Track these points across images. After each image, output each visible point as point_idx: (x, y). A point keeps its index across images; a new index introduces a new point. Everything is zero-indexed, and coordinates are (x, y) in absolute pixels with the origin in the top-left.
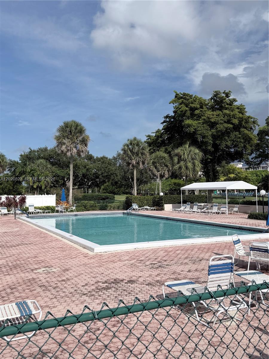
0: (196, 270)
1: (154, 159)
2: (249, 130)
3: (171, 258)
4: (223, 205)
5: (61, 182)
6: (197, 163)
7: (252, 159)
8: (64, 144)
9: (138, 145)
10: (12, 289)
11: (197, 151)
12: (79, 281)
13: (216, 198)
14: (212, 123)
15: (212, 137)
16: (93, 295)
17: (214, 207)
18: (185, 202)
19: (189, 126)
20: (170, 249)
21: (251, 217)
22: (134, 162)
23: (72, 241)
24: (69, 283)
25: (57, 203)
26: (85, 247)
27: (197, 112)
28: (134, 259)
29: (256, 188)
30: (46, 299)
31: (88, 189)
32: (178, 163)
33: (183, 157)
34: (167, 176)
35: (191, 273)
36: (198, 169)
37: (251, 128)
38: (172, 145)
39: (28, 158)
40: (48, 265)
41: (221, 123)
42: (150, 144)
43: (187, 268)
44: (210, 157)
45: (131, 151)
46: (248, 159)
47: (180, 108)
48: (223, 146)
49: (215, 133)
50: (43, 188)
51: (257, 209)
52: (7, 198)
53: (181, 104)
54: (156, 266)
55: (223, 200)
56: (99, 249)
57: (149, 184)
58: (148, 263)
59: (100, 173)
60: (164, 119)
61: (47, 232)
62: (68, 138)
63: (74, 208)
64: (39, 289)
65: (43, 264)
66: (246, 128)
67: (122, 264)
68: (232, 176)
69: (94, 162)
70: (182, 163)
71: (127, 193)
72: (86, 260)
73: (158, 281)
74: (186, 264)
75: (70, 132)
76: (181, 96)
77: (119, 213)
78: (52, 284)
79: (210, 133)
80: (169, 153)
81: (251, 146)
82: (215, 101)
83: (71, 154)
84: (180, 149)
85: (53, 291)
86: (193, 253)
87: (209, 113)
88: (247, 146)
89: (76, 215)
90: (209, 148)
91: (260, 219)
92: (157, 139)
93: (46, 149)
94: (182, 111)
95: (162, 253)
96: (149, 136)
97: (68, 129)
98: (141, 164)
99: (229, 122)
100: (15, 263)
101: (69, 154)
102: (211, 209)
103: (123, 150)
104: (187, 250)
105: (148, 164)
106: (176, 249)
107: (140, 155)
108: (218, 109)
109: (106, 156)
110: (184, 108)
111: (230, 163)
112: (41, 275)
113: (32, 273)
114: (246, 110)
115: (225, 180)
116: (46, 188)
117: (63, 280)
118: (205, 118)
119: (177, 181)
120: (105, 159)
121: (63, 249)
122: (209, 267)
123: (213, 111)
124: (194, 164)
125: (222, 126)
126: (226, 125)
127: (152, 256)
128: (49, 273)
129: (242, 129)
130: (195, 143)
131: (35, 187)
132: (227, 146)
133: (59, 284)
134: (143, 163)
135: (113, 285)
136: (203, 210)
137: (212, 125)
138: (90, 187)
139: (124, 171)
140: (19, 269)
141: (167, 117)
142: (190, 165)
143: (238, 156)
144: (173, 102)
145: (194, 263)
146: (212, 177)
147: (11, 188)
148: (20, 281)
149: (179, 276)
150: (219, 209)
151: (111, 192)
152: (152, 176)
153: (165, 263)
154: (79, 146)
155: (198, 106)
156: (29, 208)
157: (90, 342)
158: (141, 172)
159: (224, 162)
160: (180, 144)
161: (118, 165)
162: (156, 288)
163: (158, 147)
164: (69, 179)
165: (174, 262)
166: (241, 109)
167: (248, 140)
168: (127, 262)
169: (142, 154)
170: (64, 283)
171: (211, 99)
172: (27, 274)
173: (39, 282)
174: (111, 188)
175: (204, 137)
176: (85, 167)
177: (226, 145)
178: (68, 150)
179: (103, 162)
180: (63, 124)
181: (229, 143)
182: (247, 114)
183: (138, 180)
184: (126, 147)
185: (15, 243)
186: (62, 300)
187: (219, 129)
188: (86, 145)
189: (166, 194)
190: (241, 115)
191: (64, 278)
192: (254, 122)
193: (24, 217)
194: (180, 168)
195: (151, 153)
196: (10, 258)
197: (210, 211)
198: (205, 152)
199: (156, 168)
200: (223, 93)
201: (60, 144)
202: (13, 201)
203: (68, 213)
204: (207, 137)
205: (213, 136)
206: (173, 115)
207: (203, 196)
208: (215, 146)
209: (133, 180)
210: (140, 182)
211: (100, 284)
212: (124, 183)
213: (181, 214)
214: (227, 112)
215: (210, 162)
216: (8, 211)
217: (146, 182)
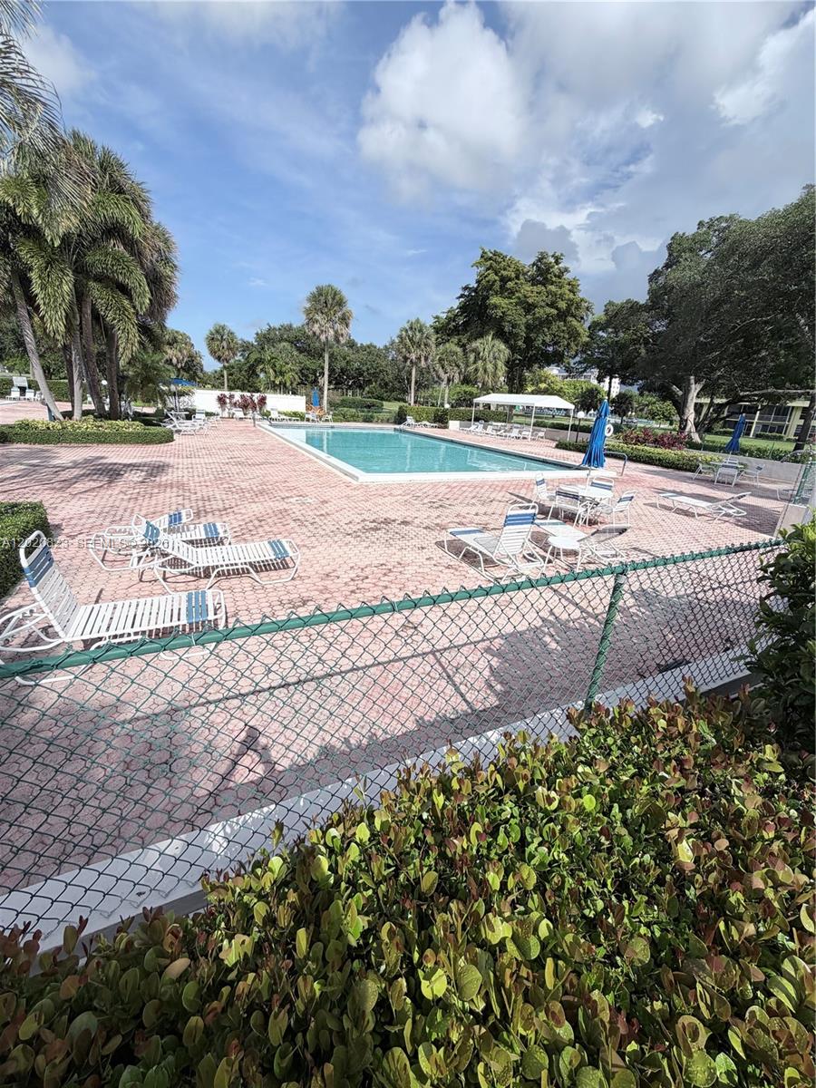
0: (485, 514)
1: (442, 354)
2: (578, 321)
3: (456, 496)
4: (526, 428)
5: (312, 377)
6: (500, 364)
7: (575, 364)
8: (317, 321)
9: (420, 331)
10: (260, 521)
11: (503, 347)
12: (341, 518)
13: (517, 415)
14: (529, 305)
15: (526, 328)
16: (359, 536)
17: (515, 430)
18: (477, 419)
19: (496, 307)
20: (455, 484)
21: (561, 446)
22: (413, 357)
23: (329, 464)
24: (329, 518)
25: (307, 409)
26: (346, 474)
27: (510, 285)
28: (408, 494)
29: (572, 407)
30: (303, 537)
31: (347, 389)
32: (475, 363)
33: (481, 354)
34: (456, 381)
35: (478, 517)
36: (500, 374)
37: (582, 318)
38: (469, 334)
39: (267, 339)
40: (301, 493)
41: (541, 306)
42: (437, 330)
43: (474, 510)
44: (519, 357)
45: (411, 340)
46: (569, 363)
47: (486, 276)
48: (538, 343)
49: (531, 322)
50: (288, 384)
51: (569, 436)
52: (242, 397)
53: (488, 269)
54: (436, 505)
55: (528, 420)
56: (365, 478)
57: (431, 390)
58: (426, 501)
59: (364, 368)
60: (461, 292)
61: (297, 448)
62: (322, 313)
63: (330, 417)
64: (293, 524)
65: (295, 492)
66: (574, 316)
67: (394, 499)
68: (543, 386)
69: (358, 352)
70: (480, 363)
71: (399, 400)
72: (348, 491)
73: (437, 525)
74: (474, 504)
75: (326, 303)
76: (491, 255)
77: (389, 428)
78: (309, 519)
79: (524, 320)
80: (463, 346)
81: (577, 346)
82: (539, 268)
83: (327, 338)
84: (479, 341)
85: (311, 528)
86: (483, 491)
87: (527, 288)
88: (572, 344)
89: (332, 427)
90: (520, 343)
91: (570, 450)
92: (448, 324)
93: (290, 328)
94: (488, 282)
95: (443, 490)
96: (437, 317)
97: (322, 299)
98: (423, 359)
99: (552, 305)
100: (260, 487)
101: (323, 338)
102: (509, 432)
103: (400, 337)
104: (475, 488)
105: (433, 361)
106: (463, 485)
107: (423, 347)
108: (540, 283)
109: (375, 344)
110: (493, 277)
111: (544, 367)
112: (294, 506)
113: (282, 503)
114: (579, 288)
115: (532, 393)
116: (292, 384)
117: (322, 515)
118: (520, 295)
119: (468, 388)
120: (373, 349)
121: (318, 473)
122: (507, 517)
123: (532, 285)
124: (496, 367)
125: (542, 311)
126: (548, 310)
127: (430, 493)
128: (304, 503)
129: (570, 319)
130: (501, 335)
131: (277, 382)
132: (544, 343)
133: (317, 520)
134: (426, 359)
135: (382, 525)
136: (499, 433)
137: (529, 308)
138: (350, 387)
139: (398, 368)
140: (266, 496)
141: (466, 288)
142: (490, 367)
143: (556, 359)
144: (477, 265)
145: (483, 504)
146: (516, 386)
147: (246, 381)
148: (270, 511)
149: (464, 520)
150: (520, 432)
151: (378, 398)
152: (436, 379)
153: (448, 502)
154: (338, 326)
155: (513, 275)
156: (272, 412)
157: (358, 591)
158: (421, 372)
159: (537, 365)
160: (481, 335)
161: (390, 358)
162: (436, 533)
163: (448, 335)
164: (322, 374)
165: (459, 501)
166: (573, 286)
167: (574, 335)
168: (400, 497)
169: (426, 345)
170: (322, 518)
171: (534, 265)
172: (277, 504)
173: (293, 515)
174: (379, 391)
175: (514, 326)
176: (345, 359)
177: (544, 341)
178: (322, 331)
179: (369, 353)
180: (315, 290)
181: (548, 339)
182: (581, 295)
183: (416, 382)
184: (404, 333)
185: (257, 460)
186: (322, 540)
187: (537, 315)
188: (347, 326)
189: (452, 406)
190: (571, 296)
191: (323, 512)
192: (588, 309)
193: (265, 424)
194: (476, 370)
195: (438, 345)
196: (254, 480)
197: (508, 434)
198: (513, 348)
199: (443, 368)
200: (553, 256)
201: (312, 321)
202: (249, 401)
203: (321, 423)
204: (519, 326)
205: (528, 326)
206: (476, 286)
207: (500, 413)
208: (528, 341)
209: (409, 382)
210: (419, 386)
211: (368, 523)
212: (397, 385)
213: (470, 436)
214: (553, 288)
215: (518, 365)
216: (245, 414)
217: (426, 387)
